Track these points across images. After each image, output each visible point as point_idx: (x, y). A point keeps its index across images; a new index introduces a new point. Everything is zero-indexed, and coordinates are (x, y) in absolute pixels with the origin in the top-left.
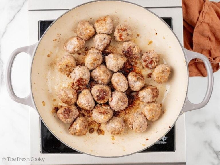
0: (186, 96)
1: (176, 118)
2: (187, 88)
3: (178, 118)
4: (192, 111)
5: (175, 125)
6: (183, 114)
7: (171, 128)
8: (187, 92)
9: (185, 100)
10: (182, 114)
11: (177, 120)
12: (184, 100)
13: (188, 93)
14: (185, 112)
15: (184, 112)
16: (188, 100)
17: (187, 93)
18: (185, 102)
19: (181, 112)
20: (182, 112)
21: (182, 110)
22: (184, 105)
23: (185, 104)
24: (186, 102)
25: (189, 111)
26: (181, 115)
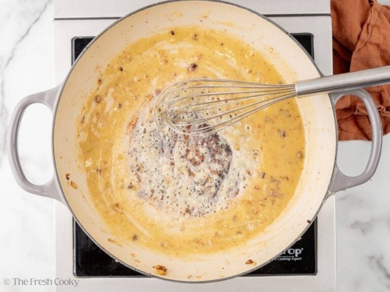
0: (335, 163)
1: (320, 205)
2: (335, 149)
3: (322, 204)
4: (347, 189)
5: (317, 217)
6: (332, 196)
7: (311, 223)
8: (336, 156)
9: (334, 170)
10: (329, 196)
11: (321, 207)
12: (332, 171)
13: (338, 157)
14: (335, 192)
15: (333, 193)
16: (339, 170)
17: (336, 159)
18: (333, 174)
19: (327, 193)
20: (330, 193)
21: (328, 189)
22: (331, 179)
23: (334, 178)
24: (335, 174)
25: (342, 190)
26: (327, 198)
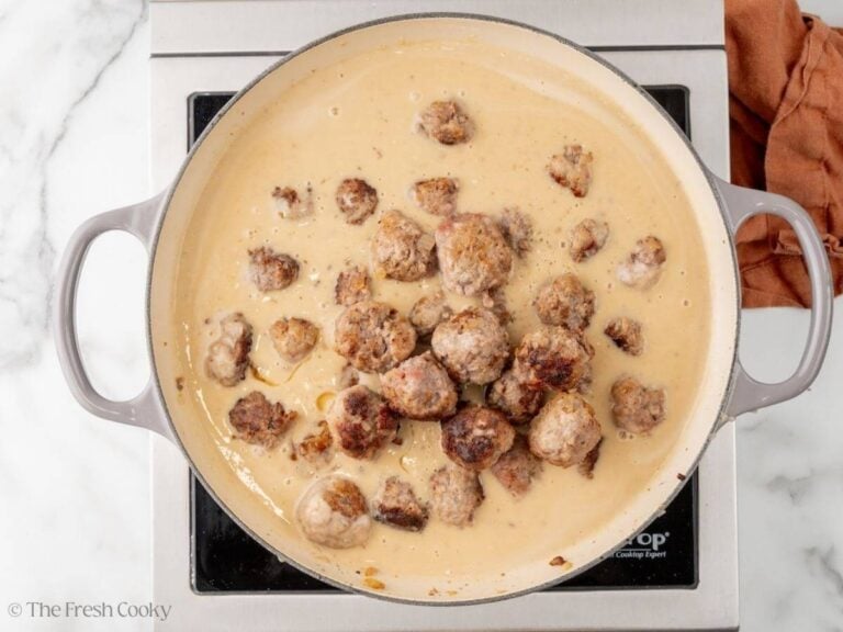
0: (735, 355)
1: (704, 441)
2: (735, 327)
3: (708, 441)
4: (760, 411)
5: (698, 468)
6: (729, 423)
7: (686, 480)
8: (737, 339)
9: (732, 371)
10: (726, 422)
12: (729, 372)
13: (740, 343)
14: (735, 416)
15: (732, 418)
16: (742, 368)
17: (736, 346)
18: (731, 377)
19: (719, 417)
20: (724, 417)
21: (722, 408)
22: (727, 389)
23: (733, 388)
24: (735, 378)
25: (749, 411)
26: (719, 428)
